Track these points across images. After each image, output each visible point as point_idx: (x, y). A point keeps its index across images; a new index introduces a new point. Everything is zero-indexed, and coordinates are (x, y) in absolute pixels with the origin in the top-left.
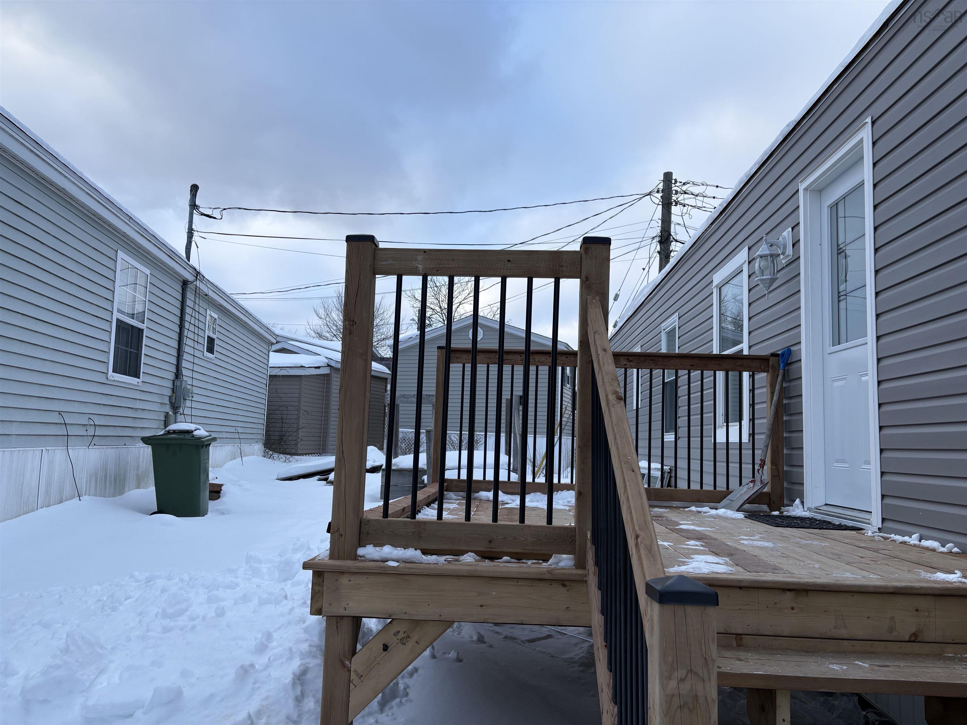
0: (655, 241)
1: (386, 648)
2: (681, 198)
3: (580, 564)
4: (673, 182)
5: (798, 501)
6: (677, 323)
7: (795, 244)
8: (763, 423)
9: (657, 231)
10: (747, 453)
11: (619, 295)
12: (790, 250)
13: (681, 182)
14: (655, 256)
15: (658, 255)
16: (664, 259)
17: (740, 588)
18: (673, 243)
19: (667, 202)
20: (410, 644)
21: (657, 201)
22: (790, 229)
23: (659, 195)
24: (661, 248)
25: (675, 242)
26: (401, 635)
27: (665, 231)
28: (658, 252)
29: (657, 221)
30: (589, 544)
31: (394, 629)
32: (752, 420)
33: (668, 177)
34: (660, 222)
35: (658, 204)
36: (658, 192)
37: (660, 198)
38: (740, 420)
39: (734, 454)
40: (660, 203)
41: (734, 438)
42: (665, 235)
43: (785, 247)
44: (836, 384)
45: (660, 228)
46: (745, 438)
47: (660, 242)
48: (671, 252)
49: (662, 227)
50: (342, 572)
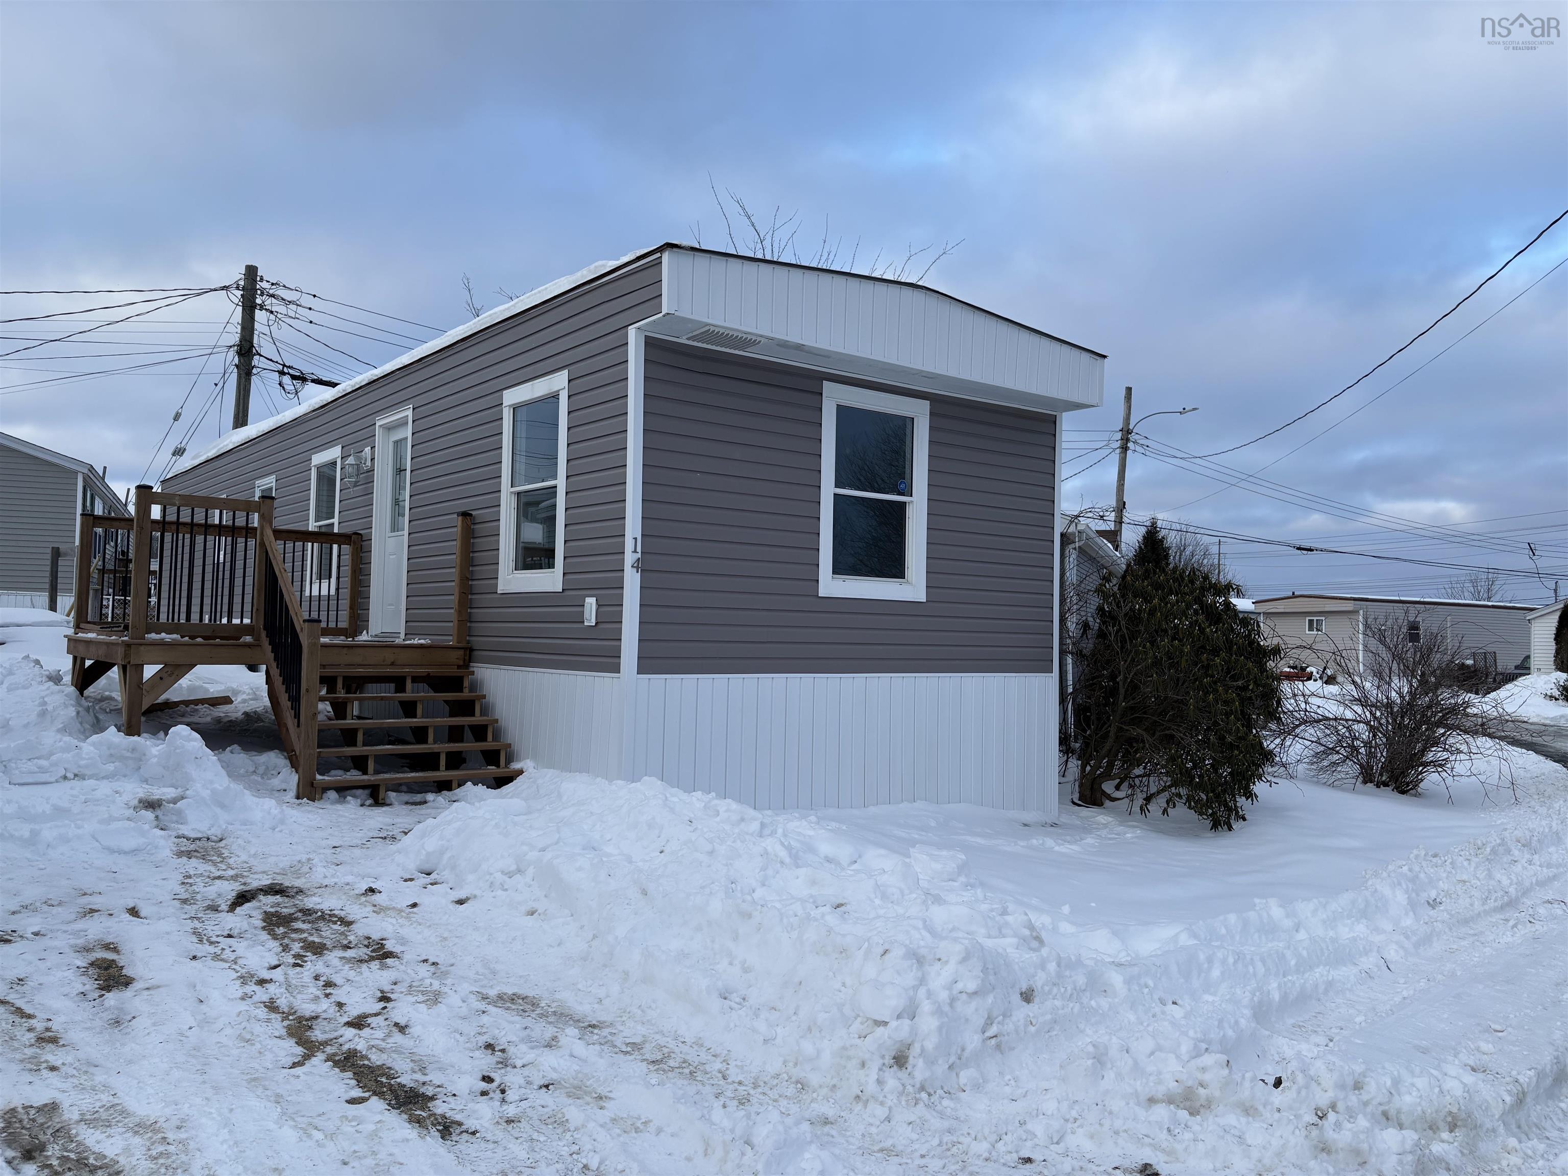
0: (232, 349)
1: (161, 678)
2: (269, 301)
3: (257, 639)
4: (258, 279)
5: (365, 632)
6: (274, 484)
7: (373, 459)
8: (346, 581)
9: (234, 336)
10: (333, 603)
11: (181, 414)
12: (369, 463)
13: (268, 281)
14: (230, 371)
15: (236, 370)
16: (243, 375)
17: (326, 646)
18: (256, 357)
19: (249, 304)
20: (173, 677)
21: (236, 301)
22: (370, 448)
23: (239, 293)
24: (239, 361)
25: (258, 356)
26: (169, 673)
27: (246, 340)
28: (236, 365)
29: (236, 325)
30: (262, 630)
31: (166, 670)
32: (338, 578)
33: (251, 272)
34: (239, 327)
35: (237, 305)
36: (237, 288)
37: (240, 297)
38: (330, 577)
39: (324, 604)
40: (240, 304)
41: (324, 592)
42: (247, 345)
43: (366, 460)
44: (391, 557)
45: (239, 335)
46: (333, 592)
47: (240, 353)
48: (253, 368)
49: (241, 333)
50: (141, 645)
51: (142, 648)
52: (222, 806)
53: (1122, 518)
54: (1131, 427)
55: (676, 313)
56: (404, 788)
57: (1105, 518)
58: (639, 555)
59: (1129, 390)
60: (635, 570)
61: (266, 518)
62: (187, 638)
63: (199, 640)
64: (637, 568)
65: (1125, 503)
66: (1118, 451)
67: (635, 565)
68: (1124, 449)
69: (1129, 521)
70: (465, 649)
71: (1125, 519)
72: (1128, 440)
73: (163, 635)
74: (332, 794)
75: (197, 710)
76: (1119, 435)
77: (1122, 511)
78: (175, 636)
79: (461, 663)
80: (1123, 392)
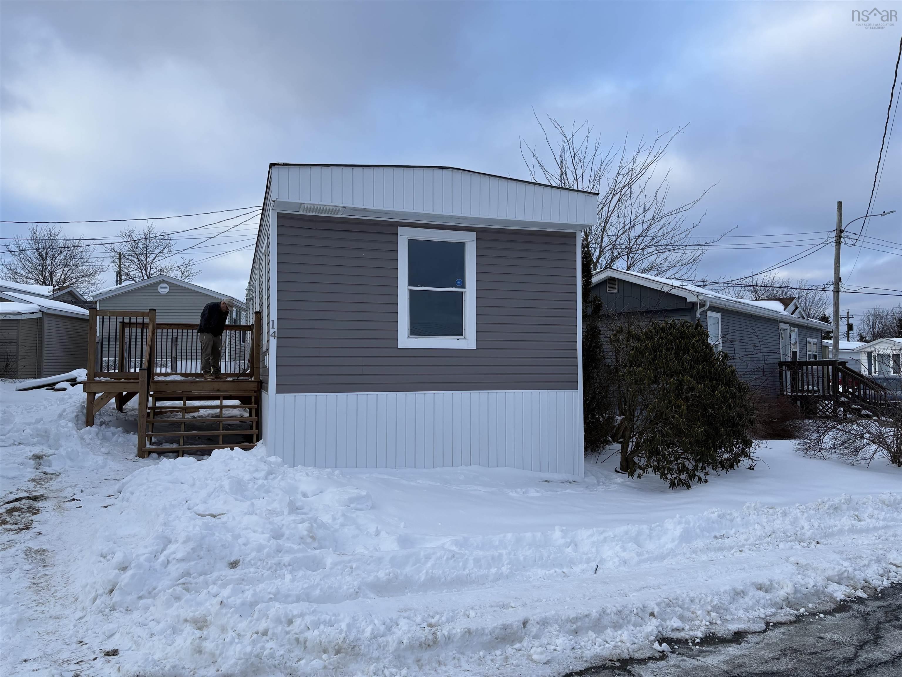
1: (102, 399)
20: (108, 398)
26: (106, 396)
50: (91, 383)
51: (91, 384)
52: (71, 459)
53: (839, 288)
54: (843, 228)
55: (277, 200)
56: (199, 453)
57: (825, 289)
58: (276, 330)
59: (840, 204)
60: (273, 337)
61: (152, 320)
62: (113, 380)
63: (123, 380)
64: (275, 336)
65: (840, 278)
66: (834, 244)
67: (273, 335)
68: (838, 243)
69: (844, 290)
70: (258, 382)
71: (841, 289)
72: (840, 237)
73: (102, 378)
74: (155, 455)
75: (176, 415)
76: (834, 234)
77: (838, 284)
78: (108, 379)
79: (256, 389)
80: (836, 206)
